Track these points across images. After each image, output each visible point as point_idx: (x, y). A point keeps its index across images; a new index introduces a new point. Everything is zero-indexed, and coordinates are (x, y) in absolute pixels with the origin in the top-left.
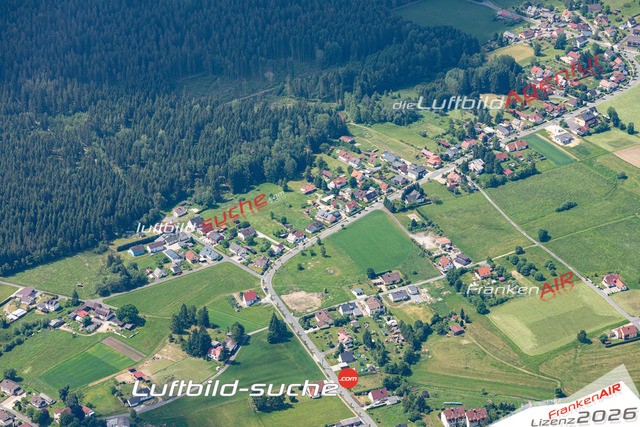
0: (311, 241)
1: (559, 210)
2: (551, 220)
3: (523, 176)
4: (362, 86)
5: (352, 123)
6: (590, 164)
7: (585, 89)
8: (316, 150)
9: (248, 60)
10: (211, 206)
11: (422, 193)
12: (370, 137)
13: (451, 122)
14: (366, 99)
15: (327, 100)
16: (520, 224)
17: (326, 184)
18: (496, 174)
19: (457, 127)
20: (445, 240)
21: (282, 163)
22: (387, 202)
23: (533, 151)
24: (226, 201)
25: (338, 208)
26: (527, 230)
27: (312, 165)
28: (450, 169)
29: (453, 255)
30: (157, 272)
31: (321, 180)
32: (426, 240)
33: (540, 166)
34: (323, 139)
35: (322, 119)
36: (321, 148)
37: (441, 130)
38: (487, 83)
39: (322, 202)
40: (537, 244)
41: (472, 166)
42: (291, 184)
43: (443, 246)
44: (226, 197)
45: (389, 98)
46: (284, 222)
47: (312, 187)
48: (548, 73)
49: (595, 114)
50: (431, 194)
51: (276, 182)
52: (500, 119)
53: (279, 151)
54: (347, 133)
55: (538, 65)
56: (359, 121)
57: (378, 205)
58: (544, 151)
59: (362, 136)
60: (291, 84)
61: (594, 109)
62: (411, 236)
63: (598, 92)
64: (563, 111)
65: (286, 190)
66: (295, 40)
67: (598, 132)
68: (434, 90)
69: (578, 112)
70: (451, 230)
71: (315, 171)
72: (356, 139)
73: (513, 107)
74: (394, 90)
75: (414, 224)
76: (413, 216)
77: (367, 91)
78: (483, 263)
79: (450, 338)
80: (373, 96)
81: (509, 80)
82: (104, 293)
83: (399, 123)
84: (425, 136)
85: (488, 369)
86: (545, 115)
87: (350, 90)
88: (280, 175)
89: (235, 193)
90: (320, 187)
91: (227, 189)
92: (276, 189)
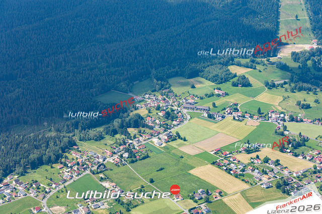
0: (62, 186)
1: (157, 171)
2: (154, 175)
3: (144, 158)
4: (82, 127)
5: (78, 141)
6: (169, 153)
7: (167, 125)
8: (64, 152)
9: (37, 118)
10: (22, 175)
11: (105, 166)
12: (85, 146)
13: (116, 139)
14: (83, 132)
15: (68, 133)
16: (143, 177)
17: (67, 165)
18: (133, 158)
19: (118, 141)
20: (114, 184)
21: (50, 157)
22: (91, 171)
23: (147, 149)
24: (28, 173)
25: (72, 173)
26: (145, 179)
27: (62, 158)
28: (116, 157)
29: (117, 189)
30: (1, 201)
31: (65, 163)
32: (106, 184)
33: (150, 154)
34: (66, 147)
35: (66, 140)
36: (66, 151)
37: (112, 142)
38: (130, 124)
39: (66, 172)
40: (149, 184)
41: (124, 156)
42: (54, 165)
43: (113, 186)
44: (28, 171)
45: (92, 131)
46: (51, 180)
47: (62, 166)
48: (153, 119)
49: (171, 134)
50: (108, 167)
51: (48, 165)
52: (135, 137)
53: (49, 153)
54: (76, 145)
55: (149, 116)
56: (80, 140)
57: (88, 172)
58: (152, 148)
59: (81, 146)
60: (54, 127)
61: (170, 132)
62: (101, 183)
63: (172, 126)
64: (159, 133)
65: (52, 167)
66: (55, 110)
67: (172, 141)
68: (109, 127)
69: (165, 134)
70: (116, 180)
71: (63, 160)
72: (79, 147)
73: (140, 132)
74: (94, 128)
75: (102, 178)
76: (101, 175)
77: (84, 129)
80: (86, 131)
81: (138, 122)
83: (96, 140)
84: (106, 145)
86: (152, 135)
87: (77, 129)
88: (50, 162)
89: (32, 169)
90: (65, 166)
91: (29, 168)
92: (48, 167)
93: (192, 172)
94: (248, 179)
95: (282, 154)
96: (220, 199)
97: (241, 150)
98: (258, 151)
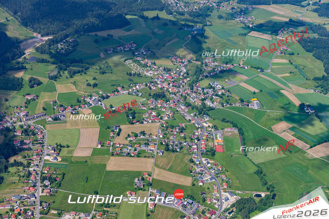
93: (109, 168)
94: (145, 154)
95: (134, 125)
96: (153, 179)
97: (112, 135)
98: (120, 130)
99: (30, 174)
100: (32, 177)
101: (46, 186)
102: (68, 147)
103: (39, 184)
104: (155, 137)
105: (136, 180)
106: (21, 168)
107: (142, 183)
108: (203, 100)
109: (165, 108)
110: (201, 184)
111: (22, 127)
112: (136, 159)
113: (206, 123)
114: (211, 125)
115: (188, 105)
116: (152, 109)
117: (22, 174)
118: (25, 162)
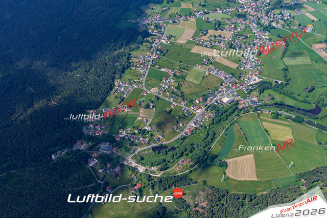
0: (145, 78)
1: (178, 56)
2: (179, 58)
3: (167, 52)
6: (175, 45)
7: (160, 31)
10: (121, 78)
12: (134, 53)
13: (145, 46)
16: (175, 61)
18: (163, 53)
22: (151, 66)
24: (123, 76)
25: (143, 70)
26: (177, 61)
27: (131, 63)
28: (154, 55)
29: (170, 71)
30: (125, 95)
31: (135, 65)
32: (163, 70)
33: (168, 49)
34: (129, 57)
36: (129, 59)
37: (145, 48)
39: (140, 70)
40: (181, 63)
42: (131, 68)
43: (167, 70)
46: (137, 76)
50: (156, 61)
54: (131, 54)
57: (149, 66)
58: (165, 46)
62: (160, 70)
63: (163, 31)
64: (161, 37)
65: (131, 70)
67: (170, 39)
69: (164, 36)
70: (165, 66)
72: (133, 55)
73: (153, 39)
75: (158, 68)
76: (157, 66)
77: (126, 45)
78: (176, 70)
79: (183, 86)
80: (128, 46)
81: (149, 35)
82: (120, 104)
83: (137, 49)
84: (144, 50)
85: (194, 89)
86: (159, 39)
88: (128, 67)
89: (123, 74)
90: (136, 67)
92: (129, 70)
93: (192, 51)
94: (216, 48)
95: (217, 31)
96: (215, 61)
97: (201, 34)
98: (207, 33)
99: (152, 47)
100: (152, 49)
101: (157, 54)
102: (175, 37)
103: (155, 52)
104: (226, 39)
105: (204, 60)
106: (149, 44)
107: (207, 61)
108: (271, 22)
109: (242, 24)
110: (242, 69)
111: (155, 23)
112: (210, 49)
113: (266, 36)
114: (267, 38)
115: (259, 24)
116: (233, 23)
117: (148, 47)
118: (151, 41)
